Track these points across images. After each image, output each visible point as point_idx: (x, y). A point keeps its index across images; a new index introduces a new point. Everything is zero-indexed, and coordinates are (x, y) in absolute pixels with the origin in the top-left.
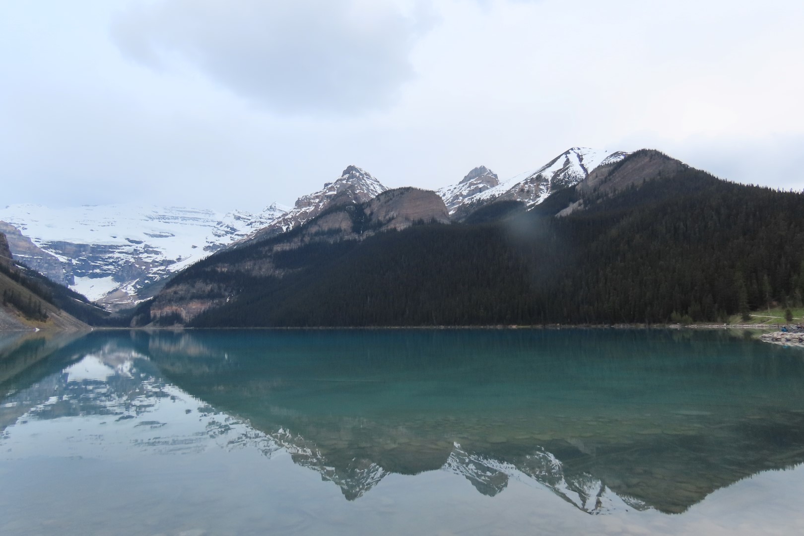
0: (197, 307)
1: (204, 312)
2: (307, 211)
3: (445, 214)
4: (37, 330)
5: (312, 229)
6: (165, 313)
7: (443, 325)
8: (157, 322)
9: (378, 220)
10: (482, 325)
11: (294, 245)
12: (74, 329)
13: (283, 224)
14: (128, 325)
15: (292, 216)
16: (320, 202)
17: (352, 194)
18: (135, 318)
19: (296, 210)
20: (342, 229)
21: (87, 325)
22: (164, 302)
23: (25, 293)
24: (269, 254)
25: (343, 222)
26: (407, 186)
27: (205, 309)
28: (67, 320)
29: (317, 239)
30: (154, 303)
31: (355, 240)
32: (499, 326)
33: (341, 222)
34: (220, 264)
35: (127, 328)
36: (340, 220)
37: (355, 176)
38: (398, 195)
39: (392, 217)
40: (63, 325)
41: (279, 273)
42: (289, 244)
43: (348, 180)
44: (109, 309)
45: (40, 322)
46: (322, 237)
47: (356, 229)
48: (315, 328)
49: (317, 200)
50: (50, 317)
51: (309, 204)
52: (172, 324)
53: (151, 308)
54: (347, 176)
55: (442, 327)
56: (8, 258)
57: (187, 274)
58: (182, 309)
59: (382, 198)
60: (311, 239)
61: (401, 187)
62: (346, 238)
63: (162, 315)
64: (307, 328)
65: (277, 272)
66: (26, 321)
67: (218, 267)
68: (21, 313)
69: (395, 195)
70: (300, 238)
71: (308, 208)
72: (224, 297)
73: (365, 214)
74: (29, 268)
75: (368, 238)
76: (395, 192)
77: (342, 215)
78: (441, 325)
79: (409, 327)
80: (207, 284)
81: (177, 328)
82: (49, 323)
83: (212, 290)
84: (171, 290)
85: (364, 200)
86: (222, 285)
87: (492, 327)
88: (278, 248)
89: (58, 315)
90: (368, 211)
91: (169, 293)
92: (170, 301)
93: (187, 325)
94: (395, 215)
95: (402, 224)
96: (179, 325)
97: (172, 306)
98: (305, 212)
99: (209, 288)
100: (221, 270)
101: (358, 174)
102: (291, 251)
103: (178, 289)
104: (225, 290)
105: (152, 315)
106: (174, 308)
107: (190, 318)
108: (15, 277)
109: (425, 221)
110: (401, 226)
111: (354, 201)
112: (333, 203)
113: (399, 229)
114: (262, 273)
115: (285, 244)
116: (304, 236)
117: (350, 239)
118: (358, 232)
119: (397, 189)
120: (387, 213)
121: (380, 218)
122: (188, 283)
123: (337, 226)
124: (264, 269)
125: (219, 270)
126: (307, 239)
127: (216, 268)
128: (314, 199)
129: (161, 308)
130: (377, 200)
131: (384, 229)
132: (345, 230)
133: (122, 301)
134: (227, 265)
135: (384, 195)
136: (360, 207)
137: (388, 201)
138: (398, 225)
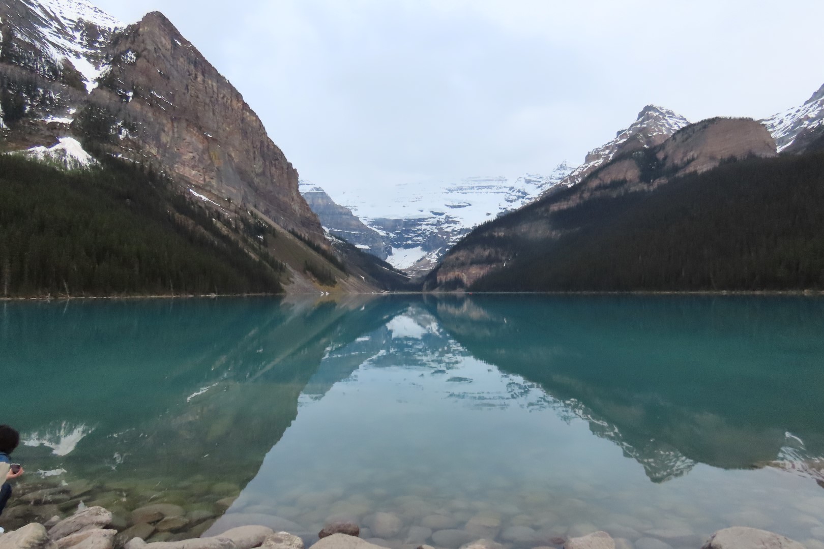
0: (477, 272)
1: (483, 277)
2: (596, 165)
3: (770, 144)
5: (592, 183)
6: (449, 279)
7: (726, 290)
8: (443, 287)
9: (673, 164)
11: (573, 202)
12: (356, 293)
13: (569, 182)
14: (421, 291)
15: (579, 172)
16: (610, 153)
17: (644, 139)
18: (426, 283)
19: (584, 165)
20: (628, 179)
22: (448, 268)
24: (546, 215)
25: (630, 172)
26: (713, 116)
27: (483, 275)
28: (352, 285)
29: (598, 194)
30: (440, 270)
31: (643, 191)
33: (626, 171)
34: (497, 229)
35: (421, 293)
36: (625, 169)
37: (652, 117)
38: (700, 129)
39: (691, 157)
40: (348, 290)
41: (556, 235)
42: (566, 203)
43: (642, 123)
44: (411, 276)
45: (330, 287)
46: (603, 191)
47: (645, 177)
48: (579, 293)
49: (607, 151)
50: (338, 282)
51: (598, 156)
52: (454, 288)
53: (438, 274)
54: (641, 119)
55: (724, 292)
56: (321, 234)
57: (466, 240)
58: (463, 274)
59: (679, 137)
60: (591, 195)
61: (703, 119)
62: (632, 189)
63: (447, 280)
64: (570, 293)
65: (554, 233)
66: (320, 286)
67: (495, 232)
68: (316, 279)
69: (696, 130)
70: (579, 195)
71: (597, 161)
72: (501, 261)
73: (657, 160)
74: (346, 241)
75: (661, 187)
76: (695, 127)
77: (626, 163)
78: (723, 290)
79: (684, 293)
80: (485, 249)
81: (459, 293)
82: (337, 287)
83: (490, 255)
84: (453, 257)
85: (659, 142)
86: (499, 249)
88: (555, 207)
89: (345, 281)
90: (661, 156)
91: (452, 259)
92: (453, 267)
93: (468, 290)
94: (695, 156)
95: (705, 165)
96: (462, 290)
97: (454, 272)
98: (594, 166)
99: (487, 253)
100: (498, 234)
101: (655, 114)
102: (569, 211)
103: (459, 255)
104: (502, 255)
105: (438, 281)
106: (457, 273)
107: (470, 283)
109: (739, 158)
110: (703, 167)
111: (645, 146)
112: (621, 151)
113: (700, 172)
114: (538, 236)
115: (562, 203)
116: (583, 192)
117: (637, 190)
118: (648, 182)
119: (699, 123)
120: (685, 154)
121: (676, 161)
122: (468, 249)
123: (621, 177)
124: (540, 231)
125: (496, 234)
126: (586, 195)
127: (493, 233)
128: (603, 150)
129: (445, 274)
130: (672, 141)
131: (680, 174)
132: (631, 181)
133: (424, 268)
134: (503, 229)
135: (681, 132)
136: (651, 154)
137: (687, 139)
138: (698, 167)
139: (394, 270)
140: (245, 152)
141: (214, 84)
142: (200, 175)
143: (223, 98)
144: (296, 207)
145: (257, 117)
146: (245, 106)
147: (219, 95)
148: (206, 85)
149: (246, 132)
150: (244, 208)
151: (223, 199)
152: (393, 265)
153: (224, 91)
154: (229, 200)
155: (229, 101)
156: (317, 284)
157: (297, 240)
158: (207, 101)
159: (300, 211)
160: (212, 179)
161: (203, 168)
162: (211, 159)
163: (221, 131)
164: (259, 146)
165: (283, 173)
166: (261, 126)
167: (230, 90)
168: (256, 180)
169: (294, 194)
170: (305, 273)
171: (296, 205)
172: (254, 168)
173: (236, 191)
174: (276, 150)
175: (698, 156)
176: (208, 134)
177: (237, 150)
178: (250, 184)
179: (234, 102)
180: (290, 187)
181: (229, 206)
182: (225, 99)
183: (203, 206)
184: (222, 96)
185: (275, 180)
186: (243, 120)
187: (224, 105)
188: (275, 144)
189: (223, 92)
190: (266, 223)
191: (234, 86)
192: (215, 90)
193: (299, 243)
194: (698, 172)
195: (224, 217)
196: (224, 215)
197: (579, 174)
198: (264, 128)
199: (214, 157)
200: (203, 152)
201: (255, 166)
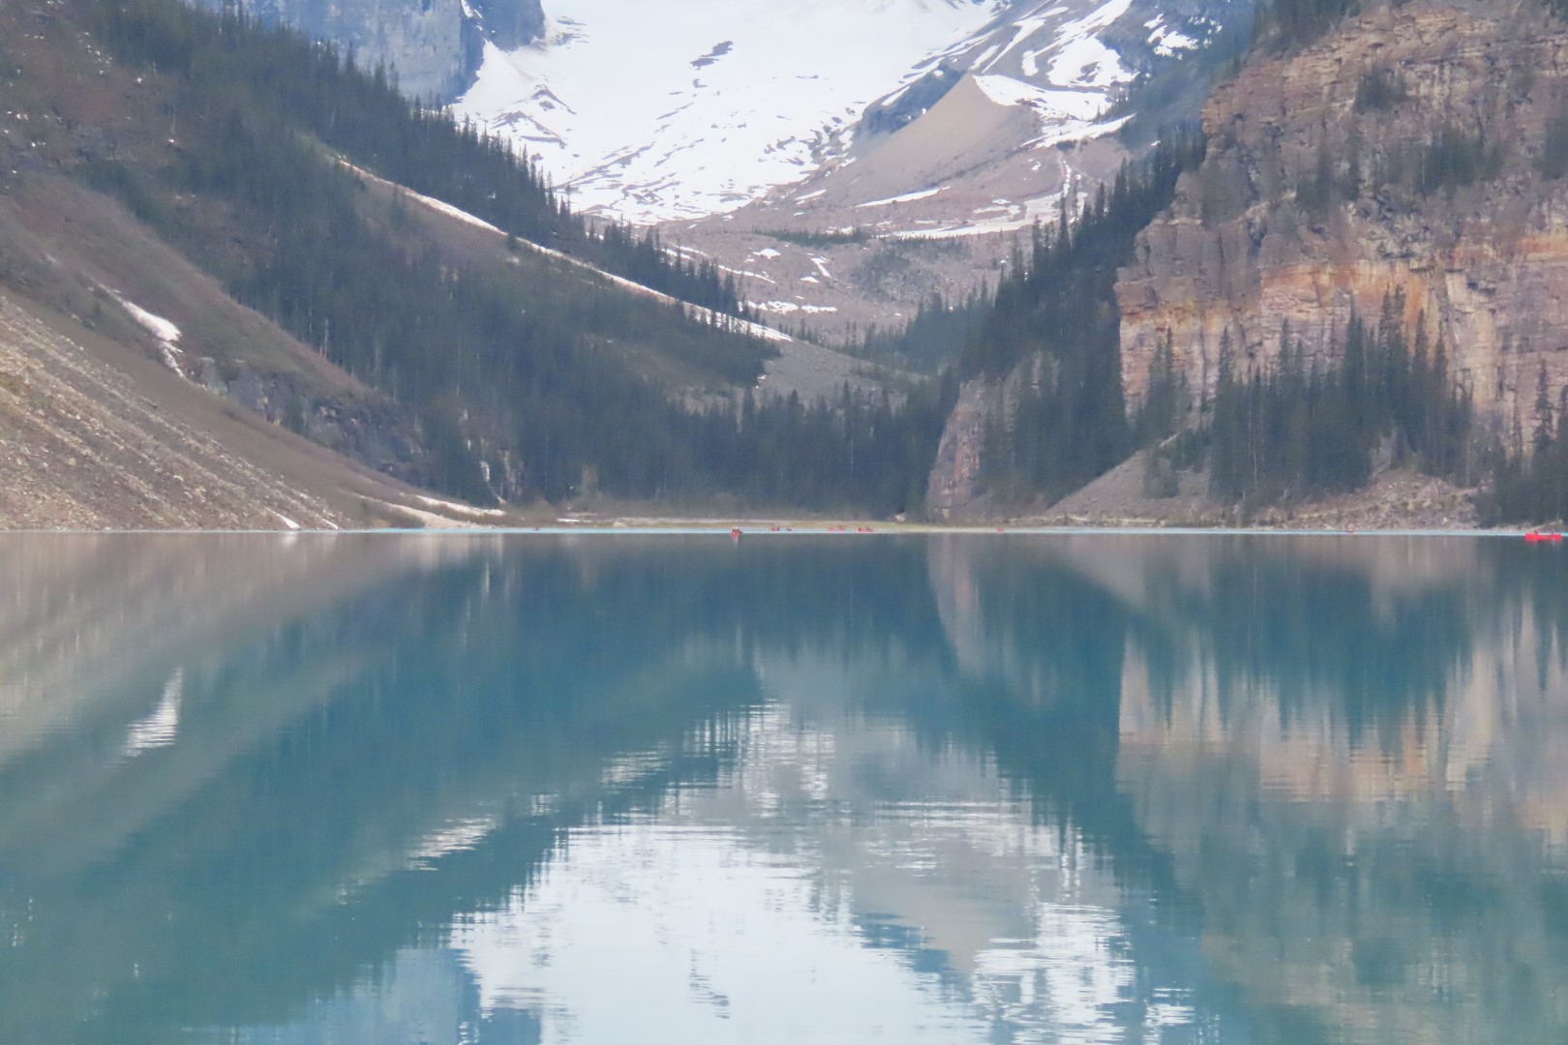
8: (1190, 452)
14: (908, 498)
18: (971, 404)
22: (1258, 211)
53: (1125, 281)
58: (1455, 286)
91: (1311, 94)
107: (1542, 404)
139: (565, 229)
152: (553, 168)
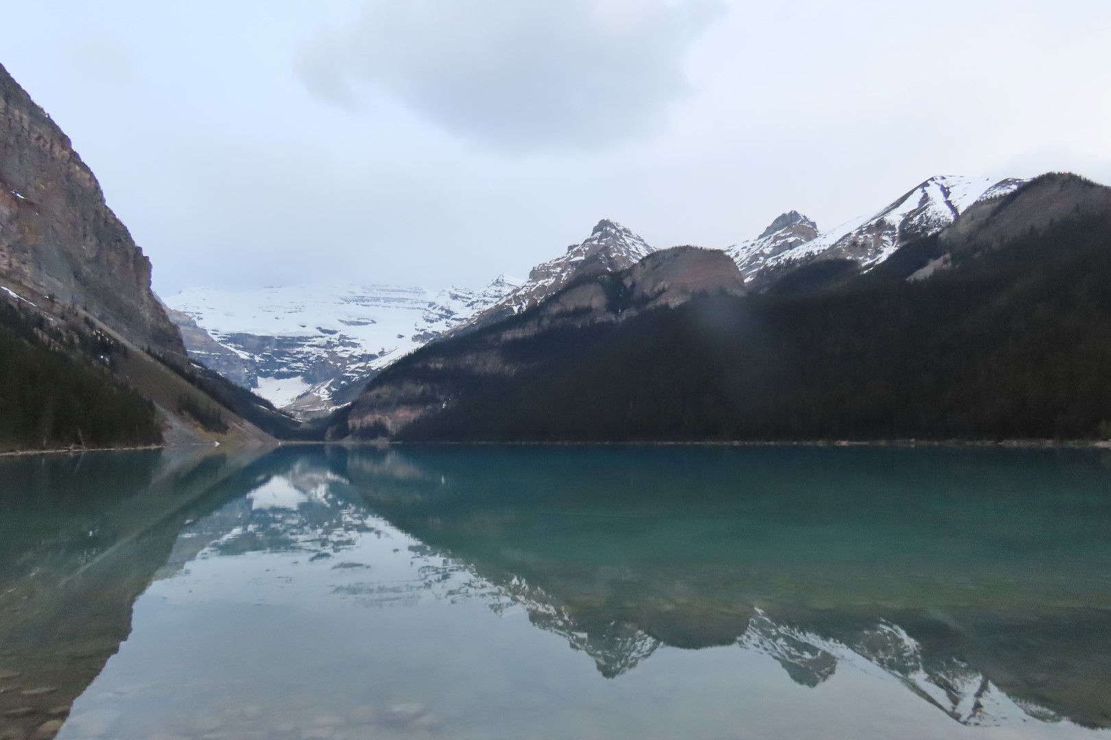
0: (405, 415)
1: (414, 421)
2: (546, 284)
3: (739, 282)
4: (217, 444)
5: (552, 308)
6: (366, 423)
7: (738, 440)
8: (357, 434)
9: (643, 293)
10: (794, 440)
11: (529, 331)
12: (259, 443)
13: (513, 304)
14: (323, 439)
15: (526, 291)
16: (562, 271)
17: (607, 261)
18: (330, 429)
19: (531, 284)
20: (594, 307)
21: (274, 439)
22: (364, 409)
23: (202, 398)
24: (496, 344)
25: (594, 298)
26: (683, 244)
27: (415, 419)
28: (250, 432)
29: (559, 322)
30: (353, 411)
31: (611, 322)
32: (820, 442)
33: (591, 298)
34: (433, 359)
35: (321, 443)
36: (589, 294)
37: (611, 234)
38: (671, 257)
39: (662, 288)
40: (247, 438)
41: (511, 370)
42: (521, 330)
43: (600, 240)
44: (299, 418)
45: (220, 435)
46: (566, 319)
47: (612, 307)
48: (559, 443)
49: (559, 270)
50: (231, 427)
51: (548, 275)
52: (374, 437)
53: (349, 416)
54: (598, 234)
55: (736, 443)
56: (183, 355)
57: (392, 372)
58: (387, 417)
59: (648, 263)
60: (552, 322)
61: (674, 246)
62: (599, 319)
63: (362, 425)
65: (507, 368)
66: (204, 433)
67: (431, 363)
69: (666, 258)
70: (536, 322)
71: (547, 280)
72: (439, 402)
73: (625, 287)
75: (630, 319)
76: (666, 254)
77: (592, 288)
80: (417, 385)
81: (381, 442)
82: (230, 435)
83: (423, 393)
84: (373, 393)
85: (623, 266)
86: (436, 386)
87: (810, 443)
89: (240, 426)
90: (628, 282)
91: (371, 396)
92: (372, 407)
93: (394, 439)
94: (666, 286)
95: (676, 299)
96: (384, 439)
97: (374, 414)
98: (543, 286)
99: (421, 389)
101: (613, 231)
102: (524, 341)
103: (381, 391)
104: (441, 393)
105: (350, 426)
106: (377, 416)
107: (397, 430)
108: (191, 378)
109: (710, 293)
110: (676, 302)
111: (609, 269)
112: (581, 273)
113: (672, 306)
114: (487, 370)
115: (517, 331)
116: (541, 320)
117: (605, 321)
118: (616, 312)
119: (669, 250)
120: (655, 283)
121: (645, 291)
122: (394, 384)
123: (586, 303)
124: (490, 364)
125: (432, 365)
126: (546, 323)
127: (429, 364)
128: (554, 267)
129: (361, 416)
130: (641, 266)
131: (650, 306)
132: (597, 309)
133: (314, 407)
134: (442, 359)
135: (651, 258)
136: (617, 277)
137: (657, 266)
138: (670, 300)
139: (275, 409)
140: (69, 225)
141: (25, 117)
142: (3, 256)
143: (38, 139)
144: (147, 315)
145: (91, 174)
146: (74, 156)
147: (32, 135)
148: (11, 117)
149: (74, 196)
150: (71, 311)
151: (41, 295)
153: (40, 130)
154: (52, 298)
155: (48, 146)
156: (200, 430)
157: (159, 364)
158: (12, 140)
159: (152, 319)
160: (24, 263)
161: (9, 246)
162: (22, 232)
163: (31, 190)
164: (92, 218)
165: (128, 261)
166: (97, 189)
167: (50, 129)
168: (86, 269)
169: (144, 293)
170: (182, 414)
171: (146, 310)
172: (84, 250)
173: (62, 284)
174: (118, 227)
175: (669, 288)
176: (16, 193)
177: (58, 221)
178: (77, 274)
179: (57, 148)
180: (138, 282)
181: (52, 307)
182: (42, 141)
183: (15, 306)
184: (36, 136)
185: (114, 271)
186: (69, 176)
187: (40, 151)
188: (117, 217)
189: (38, 130)
190: (109, 336)
191: (57, 123)
192: (26, 126)
193: (163, 368)
194: (670, 305)
195: (49, 325)
196: (48, 321)
197: (526, 293)
198: (101, 192)
199: (27, 228)
200: (10, 221)
201: (84, 247)
